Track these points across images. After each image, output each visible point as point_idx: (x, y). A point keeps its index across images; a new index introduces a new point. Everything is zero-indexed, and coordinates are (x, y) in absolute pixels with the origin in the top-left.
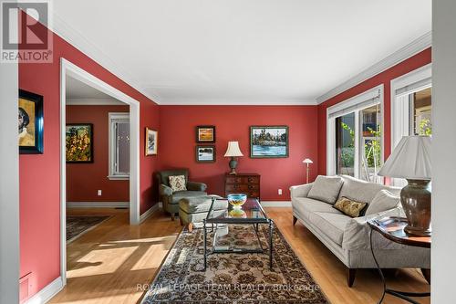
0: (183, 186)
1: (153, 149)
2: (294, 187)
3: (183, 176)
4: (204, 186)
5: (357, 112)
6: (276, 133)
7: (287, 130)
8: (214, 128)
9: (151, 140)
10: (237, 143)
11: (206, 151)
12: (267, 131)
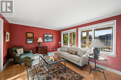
0: (22, 52)
1: (8, 39)
2: (58, 49)
3: (22, 49)
4: (31, 51)
5: (69, 33)
6: (50, 36)
7: (53, 35)
8: (33, 33)
9: (7, 36)
10: (41, 38)
11: (30, 40)
12: (48, 35)
